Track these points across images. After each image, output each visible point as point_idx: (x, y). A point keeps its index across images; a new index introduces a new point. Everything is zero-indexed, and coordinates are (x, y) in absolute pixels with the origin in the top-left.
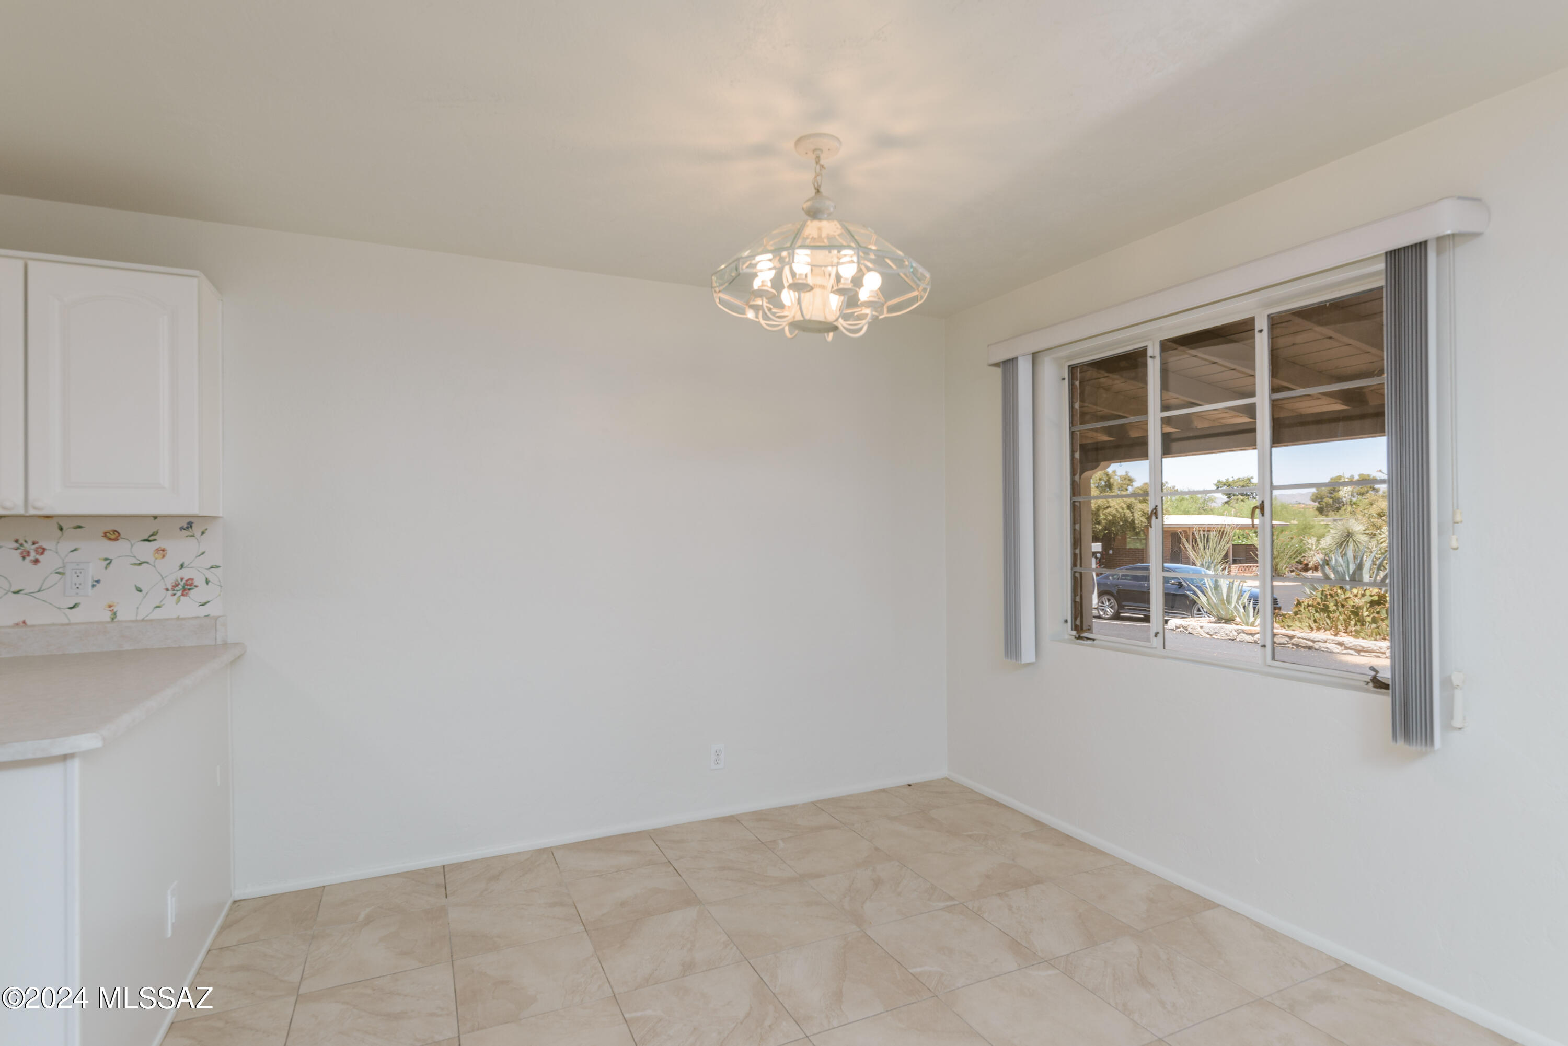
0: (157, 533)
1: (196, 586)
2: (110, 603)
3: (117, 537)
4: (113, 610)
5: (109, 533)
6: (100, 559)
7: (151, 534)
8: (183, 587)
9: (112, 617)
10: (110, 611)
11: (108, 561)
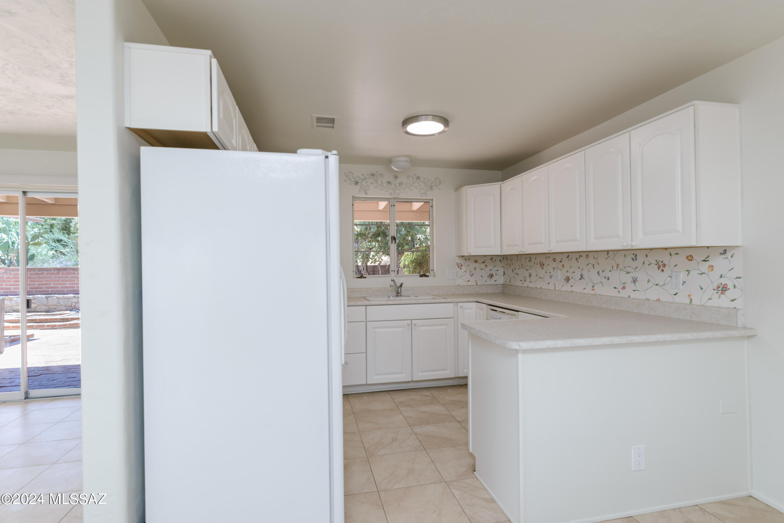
0: (709, 257)
1: (729, 289)
2: (690, 294)
3: (692, 259)
4: (690, 298)
5: (688, 256)
6: (685, 270)
7: (706, 257)
8: (722, 289)
9: (690, 301)
10: (689, 298)
11: (689, 272)
